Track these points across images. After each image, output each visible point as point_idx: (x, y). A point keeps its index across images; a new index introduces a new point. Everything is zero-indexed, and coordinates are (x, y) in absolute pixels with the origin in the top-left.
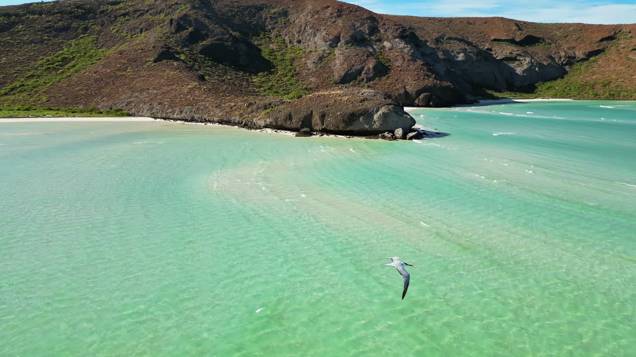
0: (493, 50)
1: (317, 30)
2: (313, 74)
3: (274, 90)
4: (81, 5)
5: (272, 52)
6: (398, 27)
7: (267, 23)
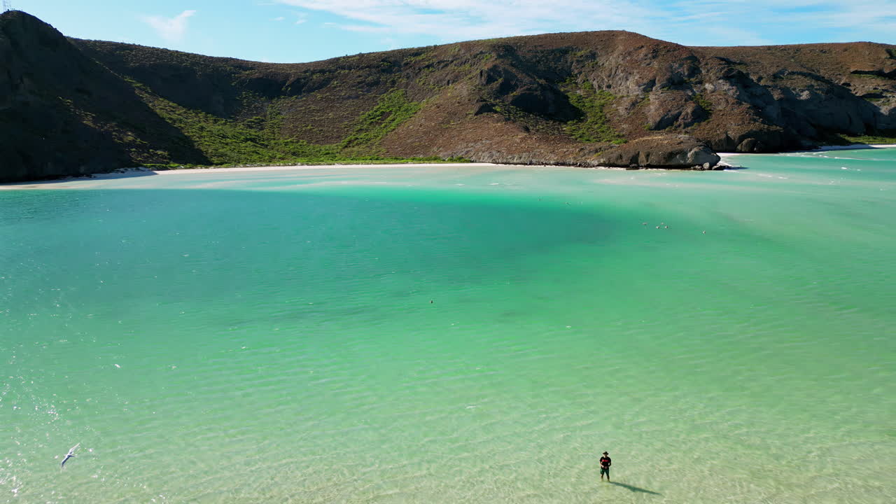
0: (852, 85)
1: (630, 74)
2: (626, 120)
3: (586, 138)
4: (386, 58)
5: (580, 98)
6: (723, 66)
7: (573, 68)
